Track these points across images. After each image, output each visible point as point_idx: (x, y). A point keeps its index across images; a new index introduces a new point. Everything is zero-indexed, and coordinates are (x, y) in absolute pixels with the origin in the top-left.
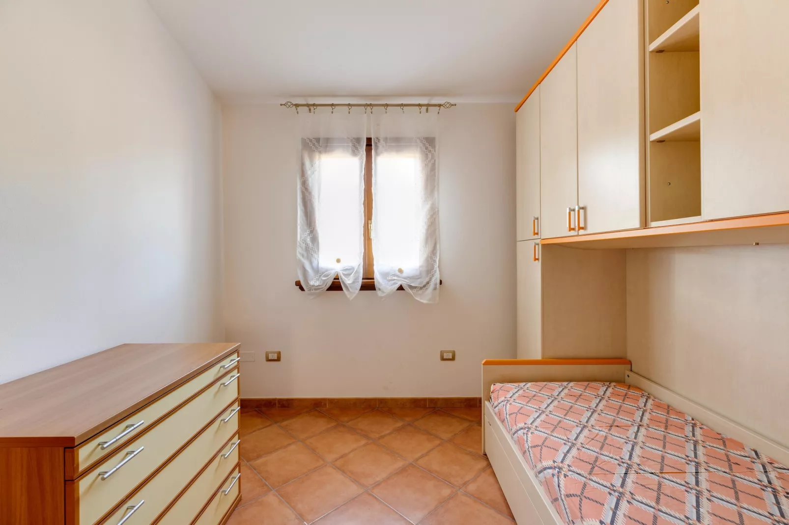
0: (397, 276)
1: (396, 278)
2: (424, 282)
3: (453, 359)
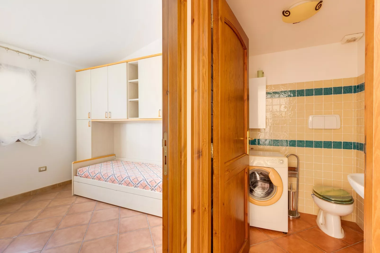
0: (16, 134)
2: (32, 137)
3: (46, 170)
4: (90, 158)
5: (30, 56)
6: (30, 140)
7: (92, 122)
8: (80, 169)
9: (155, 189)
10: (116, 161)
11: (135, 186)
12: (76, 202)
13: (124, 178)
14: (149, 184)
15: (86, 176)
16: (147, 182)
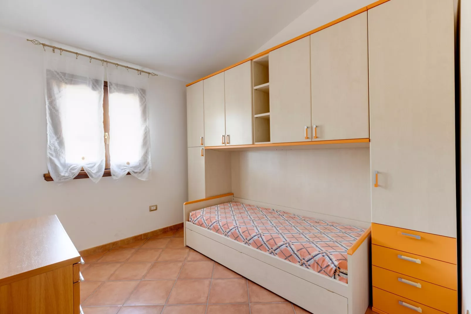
0: (126, 166)
1: (125, 168)
2: (142, 169)
3: (156, 209)
4: (204, 198)
5: (139, 72)
6: (140, 173)
7: (206, 149)
8: (193, 212)
9: (309, 265)
10: (235, 204)
11: (270, 251)
12: (189, 259)
13: (252, 236)
14: (295, 254)
15: (201, 223)
16: (293, 251)
